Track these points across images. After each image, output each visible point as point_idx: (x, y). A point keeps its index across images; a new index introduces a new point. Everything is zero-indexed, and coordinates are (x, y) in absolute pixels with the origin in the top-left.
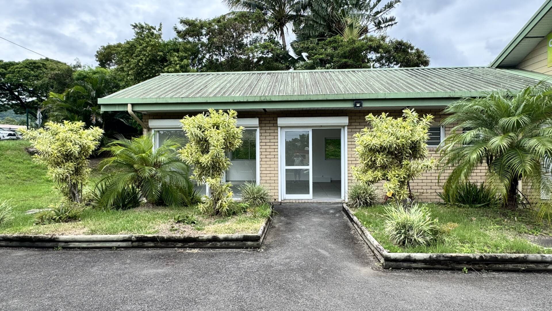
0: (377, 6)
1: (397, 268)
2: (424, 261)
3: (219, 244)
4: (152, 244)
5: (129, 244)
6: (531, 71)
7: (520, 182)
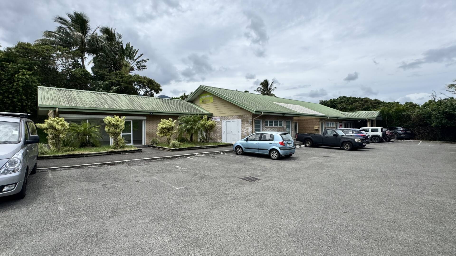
0: (139, 59)
1: (174, 151)
2: (178, 149)
3: (132, 152)
4: (114, 153)
5: (107, 154)
6: (196, 104)
7: (193, 136)
